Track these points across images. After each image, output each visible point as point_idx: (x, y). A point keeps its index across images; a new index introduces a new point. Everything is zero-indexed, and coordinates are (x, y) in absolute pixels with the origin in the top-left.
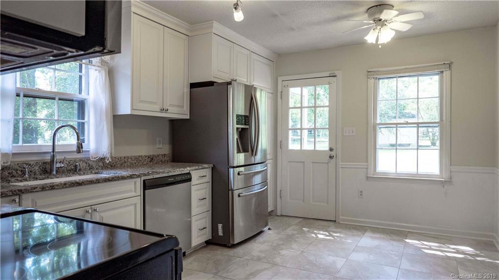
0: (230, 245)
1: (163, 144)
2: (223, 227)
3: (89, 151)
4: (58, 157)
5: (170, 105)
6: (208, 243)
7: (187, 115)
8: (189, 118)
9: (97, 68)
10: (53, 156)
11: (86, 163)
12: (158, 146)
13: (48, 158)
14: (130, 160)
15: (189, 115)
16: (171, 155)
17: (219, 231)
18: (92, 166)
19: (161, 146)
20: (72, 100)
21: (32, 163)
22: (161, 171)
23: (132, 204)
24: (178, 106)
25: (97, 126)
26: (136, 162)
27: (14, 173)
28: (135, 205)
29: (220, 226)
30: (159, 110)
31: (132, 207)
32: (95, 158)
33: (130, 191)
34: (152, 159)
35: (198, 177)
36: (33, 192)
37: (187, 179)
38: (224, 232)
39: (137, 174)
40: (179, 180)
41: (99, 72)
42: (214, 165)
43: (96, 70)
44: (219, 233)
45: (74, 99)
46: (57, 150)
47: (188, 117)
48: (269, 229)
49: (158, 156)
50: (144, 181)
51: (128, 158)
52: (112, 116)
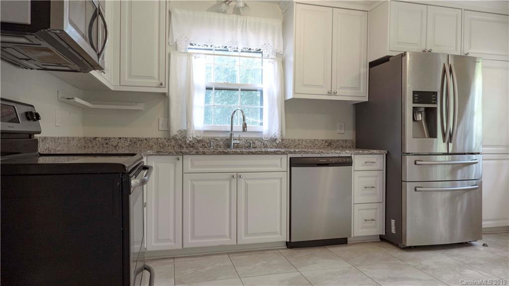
0: (402, 247)
1: (344, 129)
2: (396, 224)
3: (262, 132)
4: (235, 136)
5: (341, 88)
6: (382, 239)
7: (366, 97)
8: (368, 100)
9: (271, 60)
10: (231, 134)
11: (261, 142)
12: (338, 131)
13: (228, 136)
14: (304, 143)
15: (368, 97)
16: (355, 140)
17: (392, 227)
18: (266, 145)
19: (343, 132)
20: (256, 90)
21: (218, 139)
22: (310, 151)
23: (278, 178)
24: (351, 88)
25: (270, 110)
26: (311, 145)
27: (206, 145)
28: (281, 178)
29: (393, 222)
30: (326, 93)
31: (278, 181)
32: (267, 138)
33: (277, 166)
34: (330, 143)
35: (363, 163)
36: (190, 154)
37: (348, 162)
38: (396, 229)
39: (282, 150)
40: (334, 162)
41: (273, 63)
42: (388, 152)
43: (269, 62)
44: (392, 230)
45: (258, 89)
46: (234, 130)
47: (366, 99)
48: (484, 245)
49: (338, 141)
50: (290, 158)
51: (303, 141)
52: (284, 102)
